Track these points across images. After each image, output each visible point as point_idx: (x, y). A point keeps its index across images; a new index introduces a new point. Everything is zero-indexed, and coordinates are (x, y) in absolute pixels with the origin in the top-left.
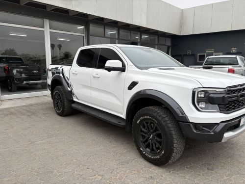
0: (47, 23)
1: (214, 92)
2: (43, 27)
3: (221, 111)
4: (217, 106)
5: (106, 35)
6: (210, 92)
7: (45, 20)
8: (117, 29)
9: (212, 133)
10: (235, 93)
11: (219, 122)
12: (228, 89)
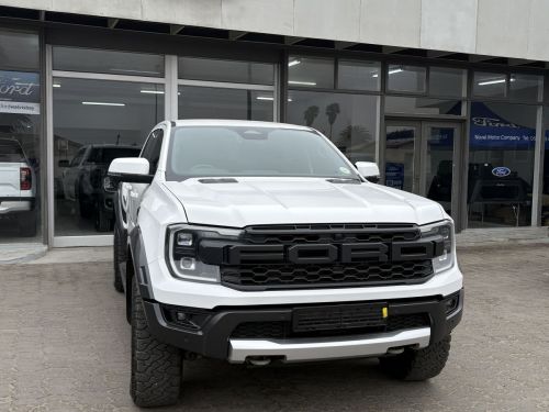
0: (172, 64)
1: (214, 235)
2: (163, 76)
3: (224, 282)
4: (218, 268)
5: (341, 84)
6: (202, 235)
7: (167, 57)
8: (380, 63)
9: (200, 333)
10: (278, 242)
11: (211, 307)
12: (250, 230)
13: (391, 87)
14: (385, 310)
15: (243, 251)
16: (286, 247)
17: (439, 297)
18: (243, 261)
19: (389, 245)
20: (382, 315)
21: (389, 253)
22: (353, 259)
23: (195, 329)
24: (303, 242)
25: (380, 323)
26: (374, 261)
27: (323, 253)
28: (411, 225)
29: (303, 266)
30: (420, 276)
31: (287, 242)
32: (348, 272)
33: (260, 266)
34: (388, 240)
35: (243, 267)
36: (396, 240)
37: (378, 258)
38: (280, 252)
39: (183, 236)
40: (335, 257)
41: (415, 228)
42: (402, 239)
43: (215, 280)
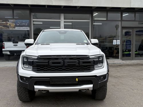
1: (31, 58)
3: (33, 70)
5: (109, 19)
7: (61, 14)
10: (46, 60)
11: (29, 77)
12: (39, 57)
13: (123, 19)
14: (77, 79)
15: (37, 62)
16: (49, 61)
17: (96, 76)
18: (37, 65)
19: (79, 61)
20: (76, 80)
21: (79, 63)
22: (68, 65)
23: (27, 82)
24: (54, 60)
25: (75, 83)
26: (74, 65)
27: (59, 63)
28: (86, 56)
29: (54, 66)
30: (89, 70)
31: (49, 60)
32: (67, 68)
33: (42, 66)
34: (79, 60)
35: (37, 67)
36: (81, 60)
37: (75, 65)
38: (47, 63)
39: (25, 58)
40: (63, 64)
41: (88, 56)
42: (83, 60)
43: (31, 70)
